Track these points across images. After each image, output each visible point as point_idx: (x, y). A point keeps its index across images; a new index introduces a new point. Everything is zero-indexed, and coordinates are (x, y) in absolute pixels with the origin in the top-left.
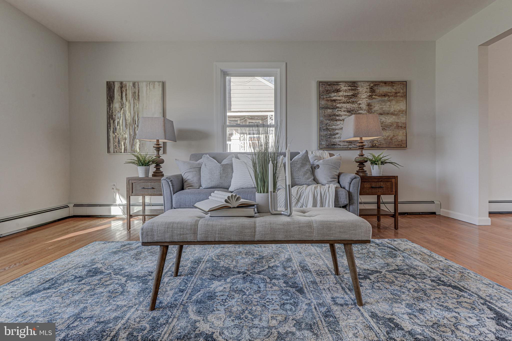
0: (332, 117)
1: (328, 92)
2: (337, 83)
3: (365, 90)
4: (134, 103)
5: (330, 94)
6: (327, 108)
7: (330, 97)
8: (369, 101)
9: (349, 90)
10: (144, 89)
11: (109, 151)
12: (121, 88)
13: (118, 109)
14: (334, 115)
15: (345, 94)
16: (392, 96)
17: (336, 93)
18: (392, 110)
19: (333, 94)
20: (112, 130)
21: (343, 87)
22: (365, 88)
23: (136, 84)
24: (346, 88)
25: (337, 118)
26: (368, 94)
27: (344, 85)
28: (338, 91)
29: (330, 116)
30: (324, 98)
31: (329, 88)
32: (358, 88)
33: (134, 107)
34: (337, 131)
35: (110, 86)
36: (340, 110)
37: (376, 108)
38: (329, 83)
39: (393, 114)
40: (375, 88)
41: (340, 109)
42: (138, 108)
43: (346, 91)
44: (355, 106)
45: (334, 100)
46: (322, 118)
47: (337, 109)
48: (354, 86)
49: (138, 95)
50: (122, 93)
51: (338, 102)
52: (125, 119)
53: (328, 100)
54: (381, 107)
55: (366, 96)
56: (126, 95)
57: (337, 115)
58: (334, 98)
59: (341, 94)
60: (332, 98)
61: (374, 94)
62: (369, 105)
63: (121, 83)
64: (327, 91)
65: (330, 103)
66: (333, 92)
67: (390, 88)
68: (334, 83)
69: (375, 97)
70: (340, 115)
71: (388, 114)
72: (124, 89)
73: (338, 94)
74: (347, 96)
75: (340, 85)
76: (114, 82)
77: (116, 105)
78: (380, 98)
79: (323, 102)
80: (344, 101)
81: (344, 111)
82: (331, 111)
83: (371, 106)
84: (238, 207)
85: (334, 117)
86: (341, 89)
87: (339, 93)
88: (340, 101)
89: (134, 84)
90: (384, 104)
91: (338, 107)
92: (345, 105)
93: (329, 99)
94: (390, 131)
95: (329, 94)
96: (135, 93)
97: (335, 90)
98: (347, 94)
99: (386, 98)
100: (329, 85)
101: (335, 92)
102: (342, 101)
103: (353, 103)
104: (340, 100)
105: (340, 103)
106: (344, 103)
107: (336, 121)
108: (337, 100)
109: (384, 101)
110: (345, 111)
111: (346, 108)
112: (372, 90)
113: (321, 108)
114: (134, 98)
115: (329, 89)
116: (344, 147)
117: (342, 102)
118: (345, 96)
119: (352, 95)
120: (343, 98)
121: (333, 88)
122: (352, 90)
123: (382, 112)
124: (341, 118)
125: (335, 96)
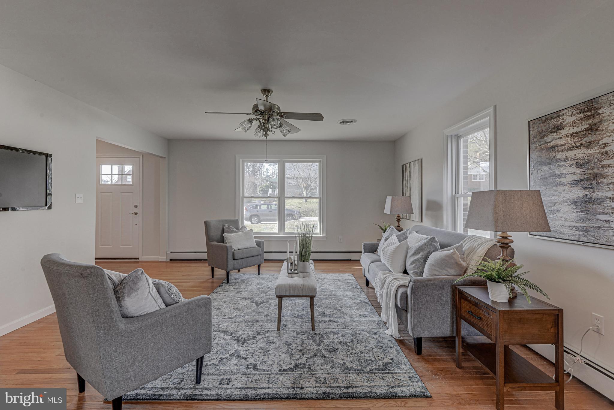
0: (548, 180)
1: (542, 134)
2: (557, 114)
4: (409, 180)
5: (545, 139)
6: (541, 164)
7: (546, 143)
9: (580, 120)
10: (413, 167)
13: (405, 186)
14: (553, 175)
15: (572, 130)
17: (555, 134)
19: (550, 137)
21: (569, 119)
23: (411, 164)
24: (574, 118)
25: (558, 180)
27: (570, 113)
28: (559, 128)
30: (536, 147)
31: (542, 127)
32: (601, 111)
34: (558, 206)
35: (403, 168)
36: (563, 165)
38: (544, 118)
41: (562, 163)
42: (410, 184)
43: (573, 124)
44: (594, 151)
45: (552, 147)
46: (532, 183)
47: (558, 163)
48: (593, 109)
50: (406, 173)
51: (560, 148)
52: (407, 193)
53: (542, 150)
57: (558, 176)
58: (552, 144)
59: (564, 132)
60: (549, 144)
63: (406, 165)
64: (541, 134)
65: (545, 154)
66: (551, 132)
68: (552, 116)
70: (562, 174)
72: (407, 169)
73: (558, 134)
74: (577, 133)
75: (563, 115)
77: (404, 182)
79: (535, 155)
80: (569, 145)
81: (570, 166)
82: (548, 167)
85: (552, 179)
86: (565, 123)
87: (561, 131)
88: (563, 147)
91: (559, 160)
92: (572, 153)
93: (543, 146)
95: (543, 137)
96: (410, 171)
97: (554, 128)
98: (576, 130)
100: (544, 122)
101: (554, 132)
102: (566, 146)
103: (589, 145)
104: (563, 145)
105: (562, 151)
106: (570, 149)
108: (557, 146)
110: (572, 164)
111: (575, 159)
113: (534, 165)
114: (410, 176)
115: (544, 128)
117: (566, 149)
118: (573, 135)
119: (586, 130)
120: (569, 139)
121: (551, 125)
122: (586, 118)
124: (564, 180)
125: (555, 139)
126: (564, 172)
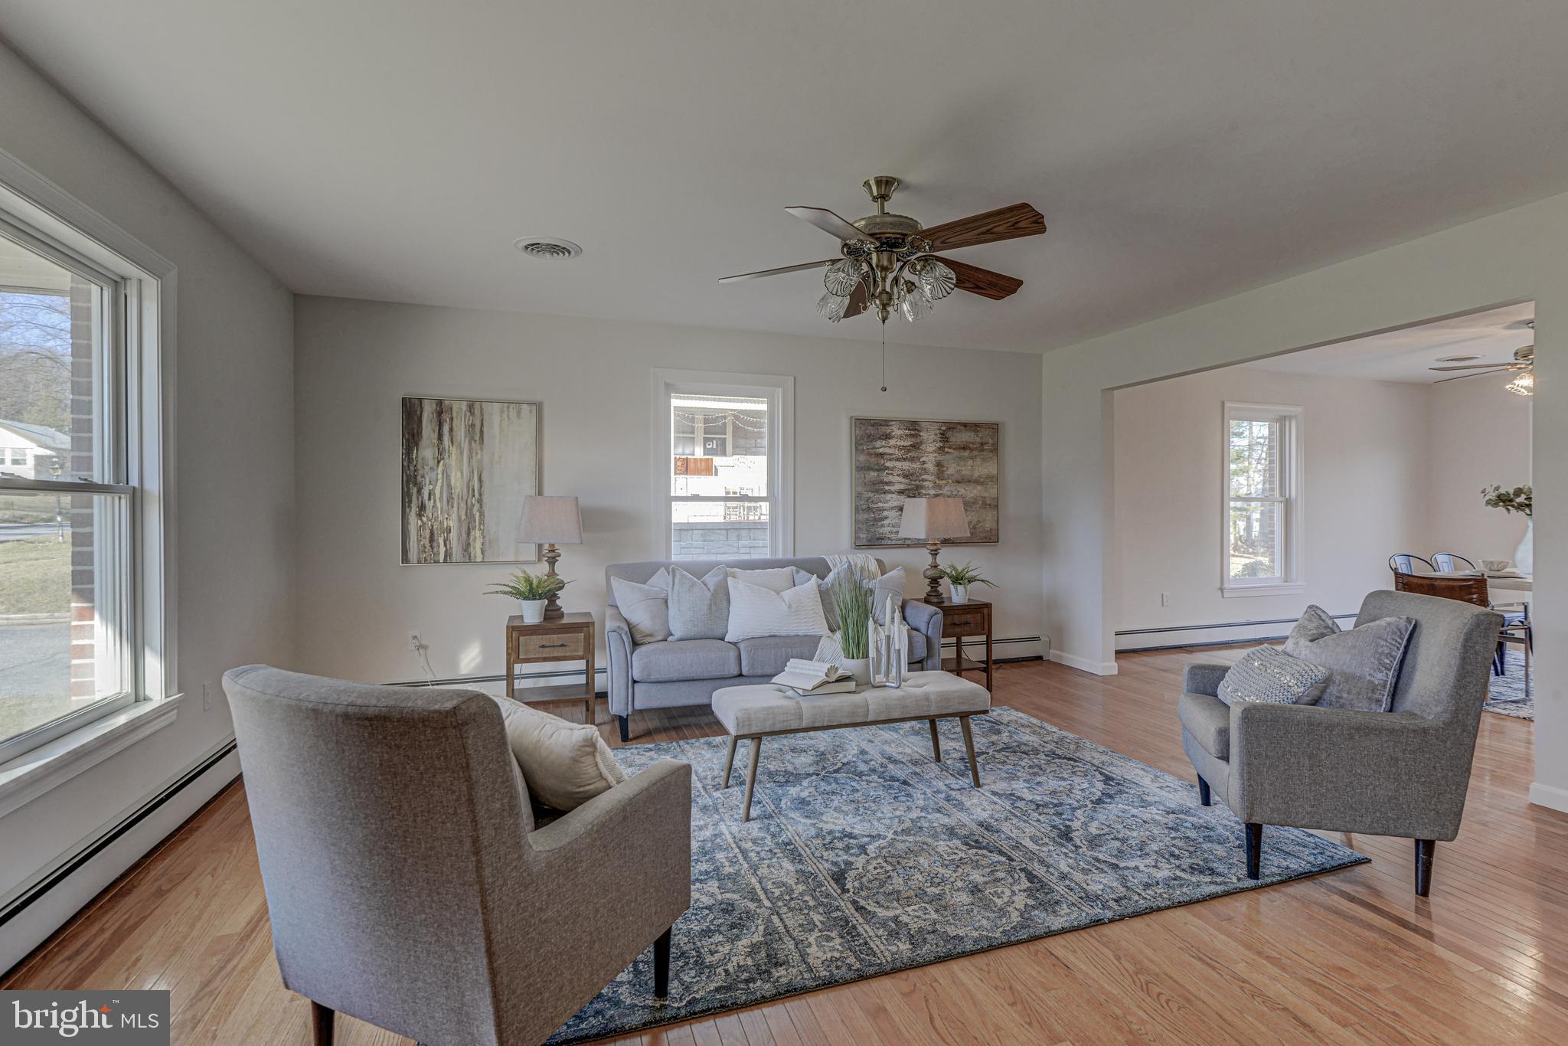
0: (877, 487)
1: (871, 438)
2: (886, 423)
3: (933, 437)
4: (470, 450)
6: (869, 469)
7: (874, 448)
8: (940, 458)
9: (907, 435)
10: (496, 419)
11: (405, 559)
12: (440, 413)
13: (432, 463)
14: (882, 482)
15: (899, 443)
16: (976, 449)
17: (884, 442)
18: (976, 474)
19: (879, 443)
20: (414, 509)
21: (896, 431)
22: (933, 433)
23: (477, 406)
24: (900, 432)
25: (887, 488)
26: (938, 445)
27: (898, 427)
28: (887, 437)
29: (875, 484)
30: (864, 450)
31: (871, 430)
32: (921, 434)
33: (470, 458)
34: (885, 513)
35: (411, 410)
36: (891, 474)
37: (951, 471)
38: (872, 422)
39: (977, 482)
40: (949, 434)
41: (890, 472)
42: (480, 461)
43: (901, 437)
44: (916, 465)
45: (881, 454)
46: (860, 489)
47: (886, 471)
48: (915, 429)
49: (482, 432)
50: (440, 425)
51: (888, 457)
52: (449, 486)
53: (870, 454)
54: (958, 468)
55: (934, 448)
56: (451, 430)
57: (887, 483)
58: (881, 450)
59: (892, 442)
60: (877, 450)
61: (948, 445)
62: (939, 465)
63: (440, 403)
64: (869, 437)
65: (873, 460)
66: (880, 438)
67: (972, 434)
68: (881, 422)
69: (949, 450)
70: (890, 482)
71: (969, 481)
72: (446, 417)
73: (887, 442)
74: (903, 446)
75: (891, 426)
76: (420, 400)
77: (426, 452)
78: (956, 453)
79: (862, 458)
80: (897, 456)
81: (897, 475)
82: (876, 474)
83: (942, 466)
84: (837, 681)
85: (881, 486)
86: (893, 434)
87: (890, 441)
88: (891, 457)
89: (471, 408)
90: (962, 463)
91: (887, 468)
92: (898, 464)
93: (871, 451)
94: (972, 514)
95: (872, 442)
96: (473, 426)
97: (883, 436)
98: (902, 443)
99: (966, 453)
100: (873, 425)
101: (883, 440)
102: (894, 457)
103: (912, 460)
104: (892, 455)
105: (890, 460)
106: (898, 460)
107: (884, 493)
108: (885, 454)
109: (961, 458)
110: (899, 474)
111: (902, 470)
112: (944, 438)
113: (861, 468)
114: (472, 439)
115: (873, 433)
116: (898, 542)
117: (894, 459)
118: (900, 448)
119: (911, 446)
120: (897, 451)
121: (880, 431)
122: (912, 436)
123: (960, 479)
124: (892, 488)
125: (883, 447)
126: (892, 480)
